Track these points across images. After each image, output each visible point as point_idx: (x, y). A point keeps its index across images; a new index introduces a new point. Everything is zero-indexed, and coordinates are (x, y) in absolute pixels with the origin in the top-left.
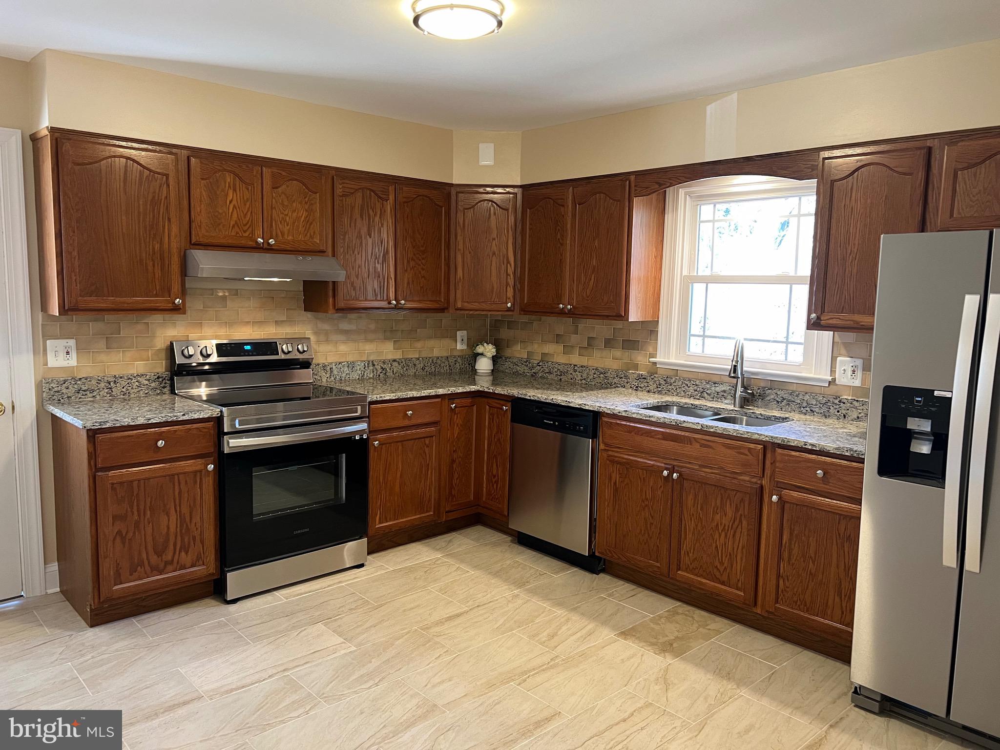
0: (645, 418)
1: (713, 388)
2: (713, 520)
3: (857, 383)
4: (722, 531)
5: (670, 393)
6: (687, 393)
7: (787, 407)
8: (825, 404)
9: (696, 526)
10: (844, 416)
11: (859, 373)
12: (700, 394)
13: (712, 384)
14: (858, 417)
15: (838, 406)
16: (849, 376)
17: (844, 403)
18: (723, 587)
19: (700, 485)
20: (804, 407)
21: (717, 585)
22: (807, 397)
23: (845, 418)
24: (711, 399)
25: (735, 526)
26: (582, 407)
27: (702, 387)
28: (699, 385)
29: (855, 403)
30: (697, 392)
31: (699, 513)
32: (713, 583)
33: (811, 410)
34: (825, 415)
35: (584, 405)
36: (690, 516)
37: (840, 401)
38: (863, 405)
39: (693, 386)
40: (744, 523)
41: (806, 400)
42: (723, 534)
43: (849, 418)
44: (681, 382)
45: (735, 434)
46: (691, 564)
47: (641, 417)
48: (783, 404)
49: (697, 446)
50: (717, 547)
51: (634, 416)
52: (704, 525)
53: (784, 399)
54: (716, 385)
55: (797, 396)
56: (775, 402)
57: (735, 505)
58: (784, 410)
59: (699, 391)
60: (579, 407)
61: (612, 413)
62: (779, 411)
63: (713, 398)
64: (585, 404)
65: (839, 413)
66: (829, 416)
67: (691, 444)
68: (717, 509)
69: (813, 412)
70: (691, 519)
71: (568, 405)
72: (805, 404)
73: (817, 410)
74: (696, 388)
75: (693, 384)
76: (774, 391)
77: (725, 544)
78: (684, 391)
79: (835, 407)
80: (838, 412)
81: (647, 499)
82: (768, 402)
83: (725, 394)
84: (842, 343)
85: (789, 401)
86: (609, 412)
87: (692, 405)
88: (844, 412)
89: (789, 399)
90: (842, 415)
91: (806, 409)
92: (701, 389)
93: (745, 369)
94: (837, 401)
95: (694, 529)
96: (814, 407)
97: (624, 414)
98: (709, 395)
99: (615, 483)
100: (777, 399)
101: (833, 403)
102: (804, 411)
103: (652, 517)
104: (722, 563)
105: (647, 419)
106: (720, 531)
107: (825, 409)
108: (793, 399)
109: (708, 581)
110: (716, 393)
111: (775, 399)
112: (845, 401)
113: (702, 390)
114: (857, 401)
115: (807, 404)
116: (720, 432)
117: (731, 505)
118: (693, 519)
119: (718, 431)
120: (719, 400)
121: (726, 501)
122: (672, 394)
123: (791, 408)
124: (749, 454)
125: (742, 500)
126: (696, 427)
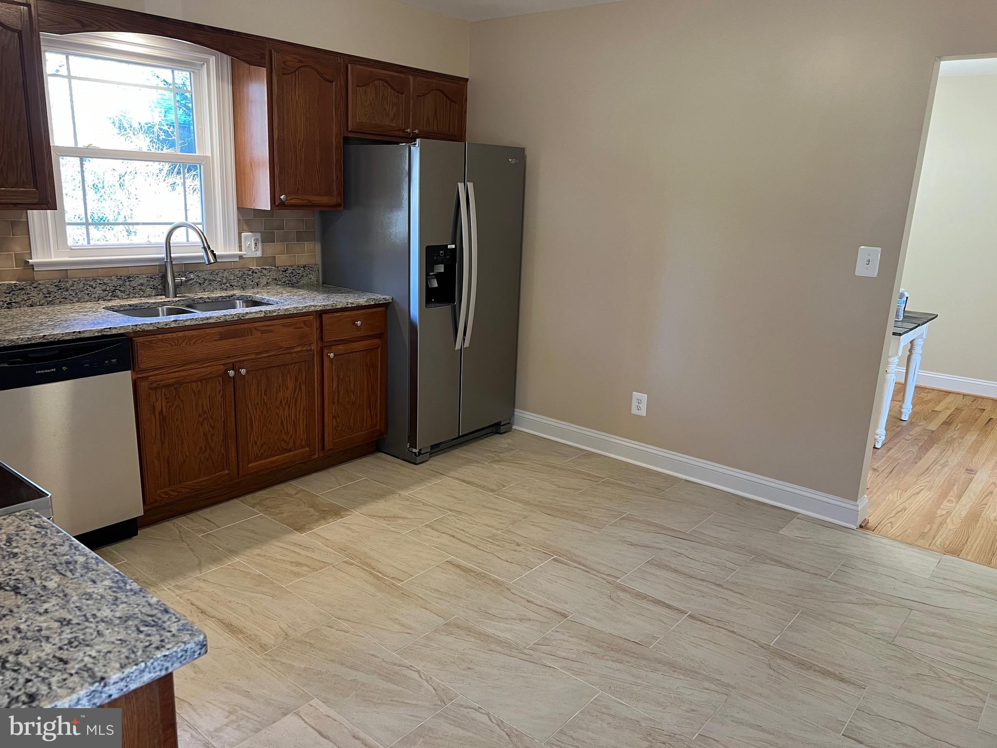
0: (201, 322)
1: (128, 283)
2: (276, 398)
3: (259, 254)
4: (286, 405)
5: (68, 301)
6: (93, 296)
7: (209, 287)
8: (241, 277)
9: (262, 412)
10: (257, 284)
11: (260, 245)
12: (111, 294)
13: (126, 278)
14: (267, 283)
15: (252, 277)
16: (253, 249)
17: (256, 273)
18: (291, 453)
19: (262, 372)
20: (224, 284)
21: (286, 455)
22: (226, 274)
23: (258, 286)
24: (126, 297)
25: (295, 395)
26: (104, 333)
27: (112, 285)
28: (108, 283)
29: (264, 271)
30: (107, 292)
31: (264, 399)
32: (282, 456)
33: (231, 285)
34: (242, 287)
35: (108, 330)
36: (255, 406)
37: (253, 272)
38: (270, 272)
39: (100, 285)
40: (303, 388)
41: (225, 276)
42: (287, 408)
43: (261, 285)
44: (81, 285)
45: (295, 312)
46: (260, 451)
47: (197, 322)
48: (205, 285)
49: (258, 334)
50: (282, 422)
51: (187, 323)
52: (269, 408)
53: (205, 280)
54: (131, 279)
55: (217, 274)
56: (198, 285)
57: (294, 376)
58: (207, 290)
59: (110, 290)
60: (100, 334)
61: (155, 328)
62: (202, 292)
63: (129, 295)
64: (110, 328)
65: (253, 283)
66: (245, 287)
67: (252, 335)
68: (280, 387)
69: (233, 286)
70: (256, 408)
71: (78, 337)
72: (225, 281)
73: (235, 284)
74: (104, 287)
75: (100, 284)
76: (196, 274)
77: (289, 416)
78: (88, 294)
79: (249, 278)
80: (252, 281)
81: (205, 412)
82: (191, 285)
83: (142, 287)
84: (244, 219)
85: (210, 280)
86: (151, 328)
87: (131, 306)
88: (256, 281)
89: (210, 278)
90: (256, 283)
91: (226, 285)
92: (111, 287)
93: (172, 255)
94: (250, 273)
95: (260, 416)
96: (233, 281)
97: (173, 325)
98: (124, 292)
99: (161, 413)
100: (199, 281)
101: (248, 275)
102: (225, 287)
103: (213, 428)
104: (287, 433)
105: (204, 322)
106: (284, 406)
107: (242, 282)
108: (213, 278)
109: (277, 457)
110: (132, 288)
111: (197, 282)
112: (257, 271)
113: (114, 288)
114: (265, 269)
115: (227, 279)
116: (283, 314)
117: (291, 377)
118: (258, 408)
119: (281, 314)
120: (137, 295)
121: (287, 377)
122: (71, 302)
123: (213, 288)
124: (304, 326)
125: (300, 370)
126: (259, 316)
